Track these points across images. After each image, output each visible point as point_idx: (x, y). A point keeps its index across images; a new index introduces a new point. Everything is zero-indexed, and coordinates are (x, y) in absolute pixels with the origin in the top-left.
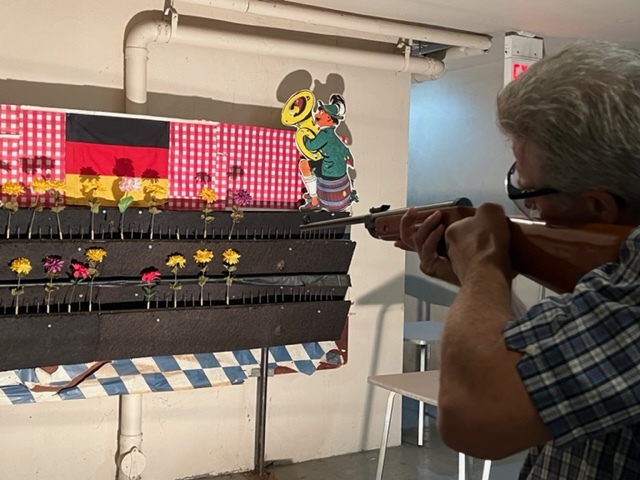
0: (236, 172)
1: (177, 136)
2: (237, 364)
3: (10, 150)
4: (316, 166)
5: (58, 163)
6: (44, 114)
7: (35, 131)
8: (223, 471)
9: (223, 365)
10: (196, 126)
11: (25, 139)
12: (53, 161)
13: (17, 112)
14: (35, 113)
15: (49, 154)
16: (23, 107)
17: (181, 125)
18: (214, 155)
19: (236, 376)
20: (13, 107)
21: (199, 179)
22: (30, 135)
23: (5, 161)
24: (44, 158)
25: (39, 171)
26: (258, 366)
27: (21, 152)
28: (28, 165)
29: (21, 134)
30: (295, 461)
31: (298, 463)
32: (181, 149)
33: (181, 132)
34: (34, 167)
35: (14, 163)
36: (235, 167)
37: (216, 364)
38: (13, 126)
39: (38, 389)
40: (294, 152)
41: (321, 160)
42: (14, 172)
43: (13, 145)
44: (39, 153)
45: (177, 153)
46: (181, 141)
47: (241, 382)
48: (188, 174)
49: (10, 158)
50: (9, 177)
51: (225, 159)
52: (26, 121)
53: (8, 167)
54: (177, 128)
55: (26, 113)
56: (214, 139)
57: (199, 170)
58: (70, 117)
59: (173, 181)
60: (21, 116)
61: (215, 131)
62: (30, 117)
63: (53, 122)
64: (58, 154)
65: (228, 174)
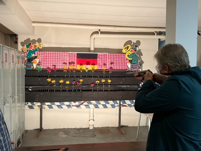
0: (112, 63)
1: (99, 56)
2: (113, 104)
3: (67, 61)
4: (131, 61)
5: (75, 63)
6: (73, 53)
7: (71, 57)
8: (112, 126)
9: (110, 104)
10: (103, 54)
11: (69, 58)
12: (75, 62)
13: (68, 53)
14: (71, 53)
15: (74, 61)
16: (69, 52)
17: (100, 54)
18: (107, 60)
19: (113, 106)
20: (67, 53)
21: (104, 65)
22: (70, 58)
23: (66, 63)
24: (73, 62)
25: (72, 64)
26: (118, 104)
27: (69, 61)
28: (70, 63)
29: (69, 57)
30: (129, 126)
31: (130, 127)
32: (100, 59)
33: (100, 55)
34: (71, 64)
35: (67, 63)
36: (112, 62)
37: (109, 103)
38: (67, 56)
39: (73, 106)
40: (125, 58)
41: (132, 60)
42: (67, 65)
43: (67, 60)
44: (72, 61)
45: (99, 60)
46: (100, 57)
47: (115, 108)
48: (101, 64)
49: (67, 62)
50: (67, 66)
51: (109, 60)
52: (69, 55)
53: (66, 64)
54: (99, 55)
55: (69, 53)
56: (107, 56)
57: (104, 63)
58: (78, 54)
59: (98, 65)
60: (69, 54)
61: (107, 55)
62: (70, 54)
63: (75, 55)
64: (75, 61)
65: (110, 64)
